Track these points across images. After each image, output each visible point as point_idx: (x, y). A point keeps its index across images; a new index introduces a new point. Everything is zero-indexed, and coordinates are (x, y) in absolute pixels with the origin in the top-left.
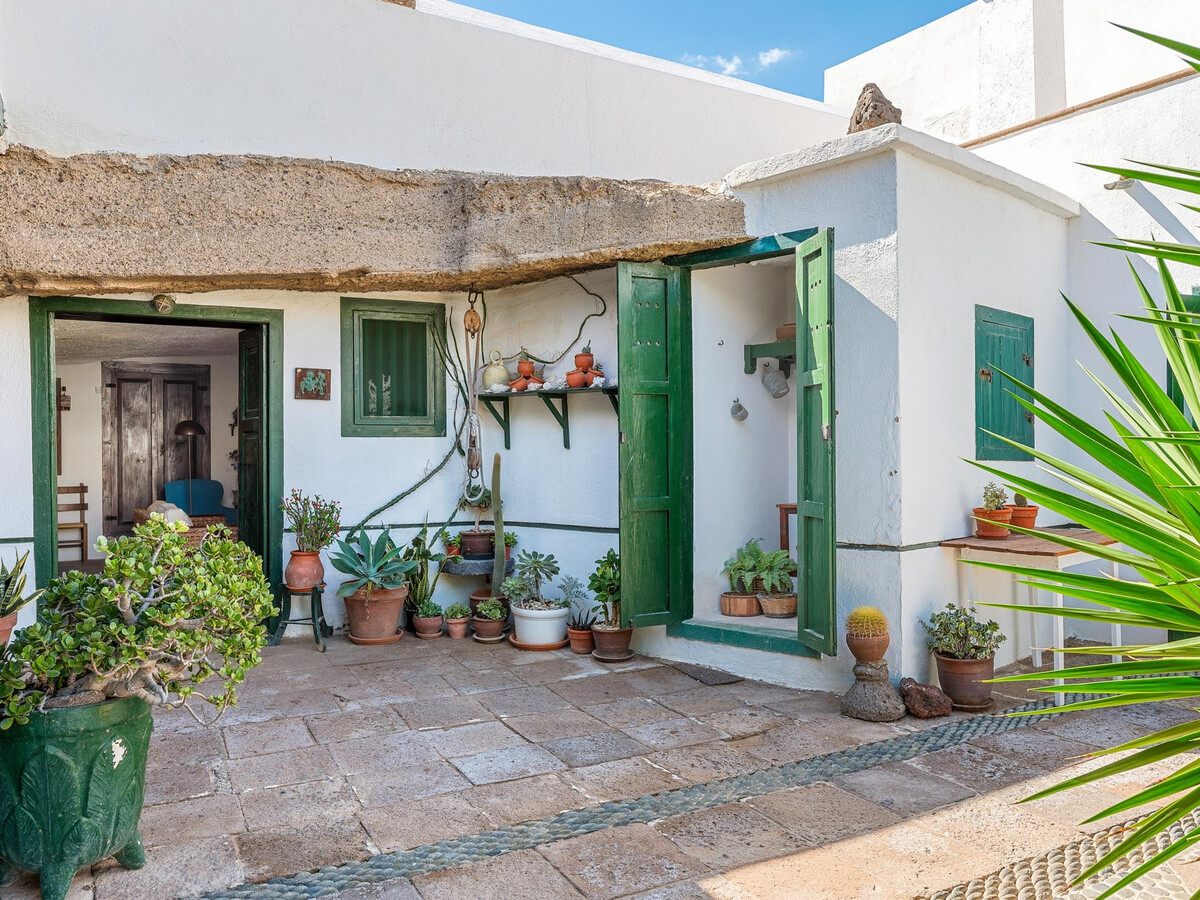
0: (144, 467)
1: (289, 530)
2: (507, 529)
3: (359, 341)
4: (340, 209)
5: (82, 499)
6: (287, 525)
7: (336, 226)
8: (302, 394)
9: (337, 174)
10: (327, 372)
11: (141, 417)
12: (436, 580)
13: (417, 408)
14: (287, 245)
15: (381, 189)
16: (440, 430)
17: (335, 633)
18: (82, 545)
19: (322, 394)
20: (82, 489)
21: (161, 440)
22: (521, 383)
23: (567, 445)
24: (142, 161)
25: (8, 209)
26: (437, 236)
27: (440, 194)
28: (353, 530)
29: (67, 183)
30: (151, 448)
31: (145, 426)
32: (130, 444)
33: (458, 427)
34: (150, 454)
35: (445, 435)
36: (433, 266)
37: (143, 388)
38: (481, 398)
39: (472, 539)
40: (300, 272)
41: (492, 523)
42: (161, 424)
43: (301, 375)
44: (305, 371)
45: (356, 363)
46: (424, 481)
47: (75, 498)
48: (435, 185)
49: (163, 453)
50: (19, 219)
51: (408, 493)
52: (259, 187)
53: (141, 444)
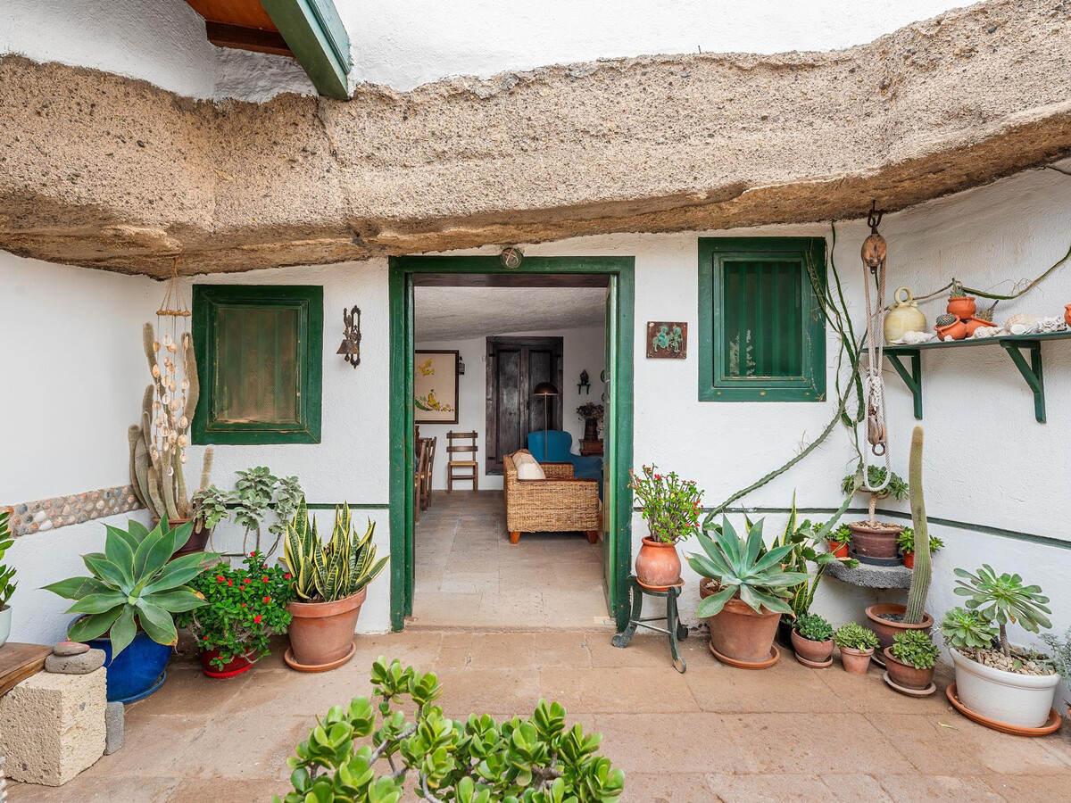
0: (515, 419)
1: (638, 509)
2: (933, 530)
3: (719, 287)
4: (710, 111)
5: (474, 443)
6: (636, 504)
7: (706, 133)
8: (654, 352)
9: (706, 67)
10: (683, 326)
11: (513, 379)
12: (816, 584)
13: (788, 367)
14: (646, 163)
15: (763, 79)
16: (817, 393)
17: (690, 633)
18: (474, 478)
19: (677, 352)
20: (474, 435)
21: (527, 398)
22: (959, 328)
23: (1041, 418)
24: (485, 83)
25: (354, 153)
26: (841, 130)
27: (843, 75)
28: (713, 512)
29: (411, 121)
30: (519, 404)
31: (515, 386)
32: (505, 401)
33: (843, 389)
34: (519, 409)
35: (824, 400)
36: (835, 171)
37: (514, 357)
38: (888, 351)
39: (870, 538)
40: (660, 195)
41: (908, 516)
42: (527, 385)
43: (654, 330)
44: (658, 325)
45: (717, 314)
46: (801, 457)
47: (469, 442)
48: (836, 62)
49: (528, 408)
50: (364, 163)
51: (781, 472)
52: (612, 97)
53: (513, 400)
